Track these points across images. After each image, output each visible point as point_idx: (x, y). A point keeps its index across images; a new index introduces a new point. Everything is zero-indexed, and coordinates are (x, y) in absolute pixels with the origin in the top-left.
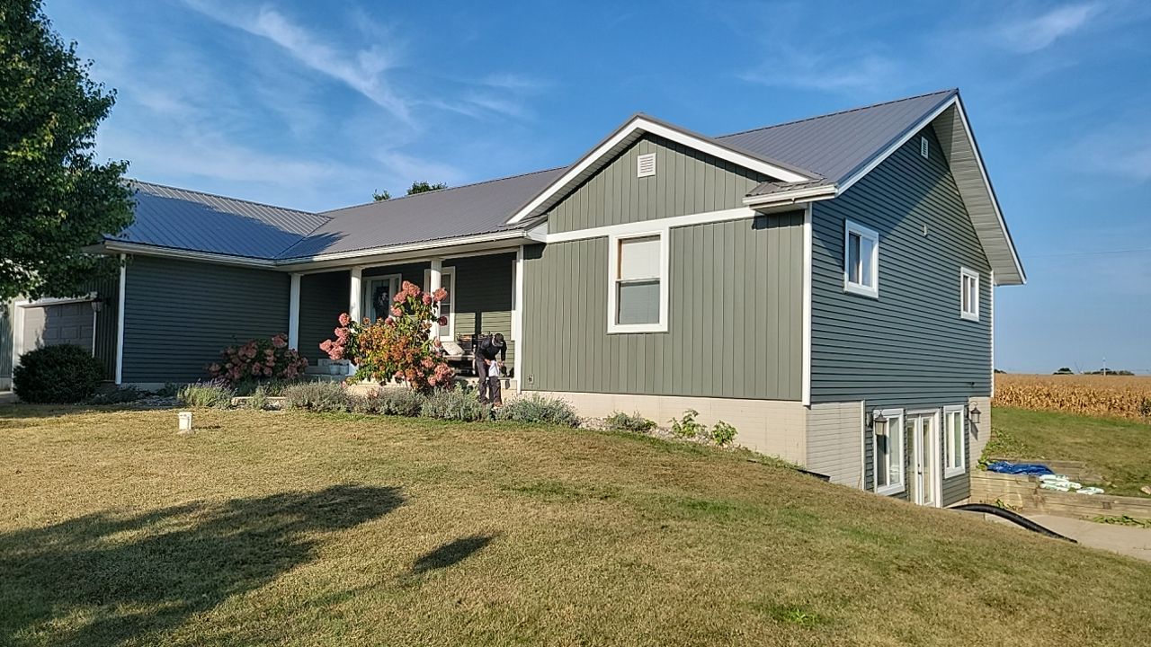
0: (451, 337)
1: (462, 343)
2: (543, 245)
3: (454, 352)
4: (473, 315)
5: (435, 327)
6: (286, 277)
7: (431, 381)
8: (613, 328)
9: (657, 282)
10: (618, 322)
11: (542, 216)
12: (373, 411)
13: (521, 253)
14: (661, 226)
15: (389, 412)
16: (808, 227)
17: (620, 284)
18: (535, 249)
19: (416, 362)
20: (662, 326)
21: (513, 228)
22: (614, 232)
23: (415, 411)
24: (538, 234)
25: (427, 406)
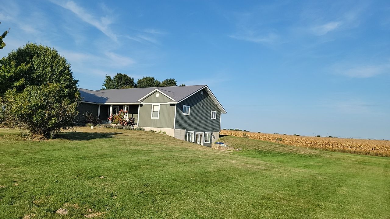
0: (127, 118)
1: (129, 119)
2: (143, 105)
3: (128, 120)
4: (131, 114)
5: (125, 116)
6: (98, 105)
7: (124, 124)
8: (152, 118)
9: (158, 112)
10: (153, 117)
11: (143, 101)
12: (116, 128)
13: (139, 105)
14: (159, 104)
15: (118, 128)
16: (176, 106)
17: (153, 112)
18: (141, 105)
19: (122, 121)
20: (158, 118)
21: (138, 102)
22: (153, 104)
23: (122, 128)
24: (142, 103)
25: (124, 128)
